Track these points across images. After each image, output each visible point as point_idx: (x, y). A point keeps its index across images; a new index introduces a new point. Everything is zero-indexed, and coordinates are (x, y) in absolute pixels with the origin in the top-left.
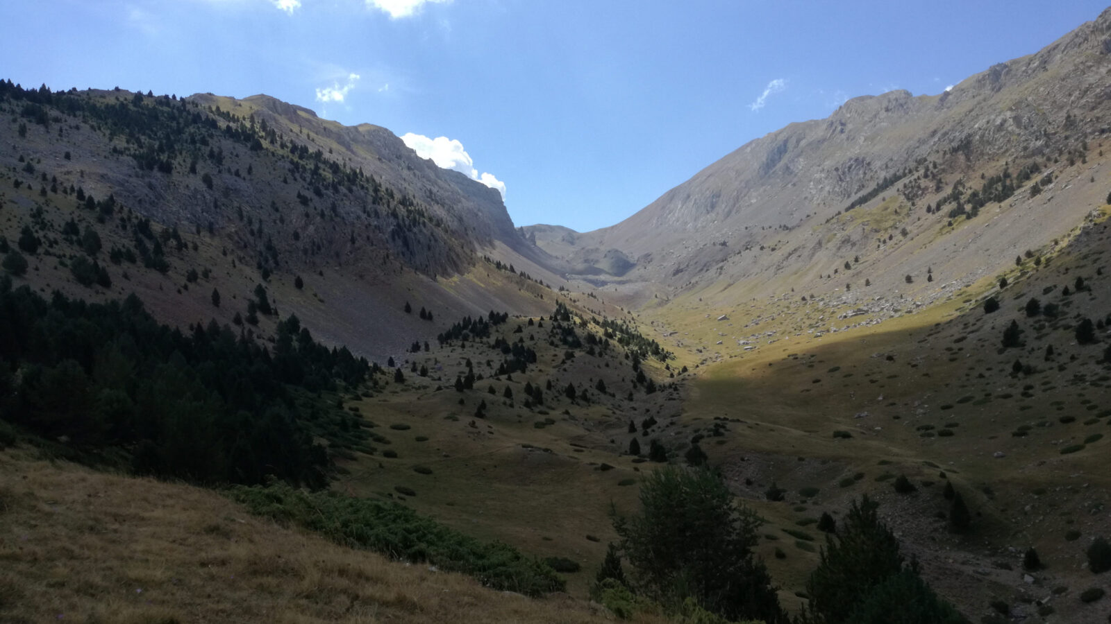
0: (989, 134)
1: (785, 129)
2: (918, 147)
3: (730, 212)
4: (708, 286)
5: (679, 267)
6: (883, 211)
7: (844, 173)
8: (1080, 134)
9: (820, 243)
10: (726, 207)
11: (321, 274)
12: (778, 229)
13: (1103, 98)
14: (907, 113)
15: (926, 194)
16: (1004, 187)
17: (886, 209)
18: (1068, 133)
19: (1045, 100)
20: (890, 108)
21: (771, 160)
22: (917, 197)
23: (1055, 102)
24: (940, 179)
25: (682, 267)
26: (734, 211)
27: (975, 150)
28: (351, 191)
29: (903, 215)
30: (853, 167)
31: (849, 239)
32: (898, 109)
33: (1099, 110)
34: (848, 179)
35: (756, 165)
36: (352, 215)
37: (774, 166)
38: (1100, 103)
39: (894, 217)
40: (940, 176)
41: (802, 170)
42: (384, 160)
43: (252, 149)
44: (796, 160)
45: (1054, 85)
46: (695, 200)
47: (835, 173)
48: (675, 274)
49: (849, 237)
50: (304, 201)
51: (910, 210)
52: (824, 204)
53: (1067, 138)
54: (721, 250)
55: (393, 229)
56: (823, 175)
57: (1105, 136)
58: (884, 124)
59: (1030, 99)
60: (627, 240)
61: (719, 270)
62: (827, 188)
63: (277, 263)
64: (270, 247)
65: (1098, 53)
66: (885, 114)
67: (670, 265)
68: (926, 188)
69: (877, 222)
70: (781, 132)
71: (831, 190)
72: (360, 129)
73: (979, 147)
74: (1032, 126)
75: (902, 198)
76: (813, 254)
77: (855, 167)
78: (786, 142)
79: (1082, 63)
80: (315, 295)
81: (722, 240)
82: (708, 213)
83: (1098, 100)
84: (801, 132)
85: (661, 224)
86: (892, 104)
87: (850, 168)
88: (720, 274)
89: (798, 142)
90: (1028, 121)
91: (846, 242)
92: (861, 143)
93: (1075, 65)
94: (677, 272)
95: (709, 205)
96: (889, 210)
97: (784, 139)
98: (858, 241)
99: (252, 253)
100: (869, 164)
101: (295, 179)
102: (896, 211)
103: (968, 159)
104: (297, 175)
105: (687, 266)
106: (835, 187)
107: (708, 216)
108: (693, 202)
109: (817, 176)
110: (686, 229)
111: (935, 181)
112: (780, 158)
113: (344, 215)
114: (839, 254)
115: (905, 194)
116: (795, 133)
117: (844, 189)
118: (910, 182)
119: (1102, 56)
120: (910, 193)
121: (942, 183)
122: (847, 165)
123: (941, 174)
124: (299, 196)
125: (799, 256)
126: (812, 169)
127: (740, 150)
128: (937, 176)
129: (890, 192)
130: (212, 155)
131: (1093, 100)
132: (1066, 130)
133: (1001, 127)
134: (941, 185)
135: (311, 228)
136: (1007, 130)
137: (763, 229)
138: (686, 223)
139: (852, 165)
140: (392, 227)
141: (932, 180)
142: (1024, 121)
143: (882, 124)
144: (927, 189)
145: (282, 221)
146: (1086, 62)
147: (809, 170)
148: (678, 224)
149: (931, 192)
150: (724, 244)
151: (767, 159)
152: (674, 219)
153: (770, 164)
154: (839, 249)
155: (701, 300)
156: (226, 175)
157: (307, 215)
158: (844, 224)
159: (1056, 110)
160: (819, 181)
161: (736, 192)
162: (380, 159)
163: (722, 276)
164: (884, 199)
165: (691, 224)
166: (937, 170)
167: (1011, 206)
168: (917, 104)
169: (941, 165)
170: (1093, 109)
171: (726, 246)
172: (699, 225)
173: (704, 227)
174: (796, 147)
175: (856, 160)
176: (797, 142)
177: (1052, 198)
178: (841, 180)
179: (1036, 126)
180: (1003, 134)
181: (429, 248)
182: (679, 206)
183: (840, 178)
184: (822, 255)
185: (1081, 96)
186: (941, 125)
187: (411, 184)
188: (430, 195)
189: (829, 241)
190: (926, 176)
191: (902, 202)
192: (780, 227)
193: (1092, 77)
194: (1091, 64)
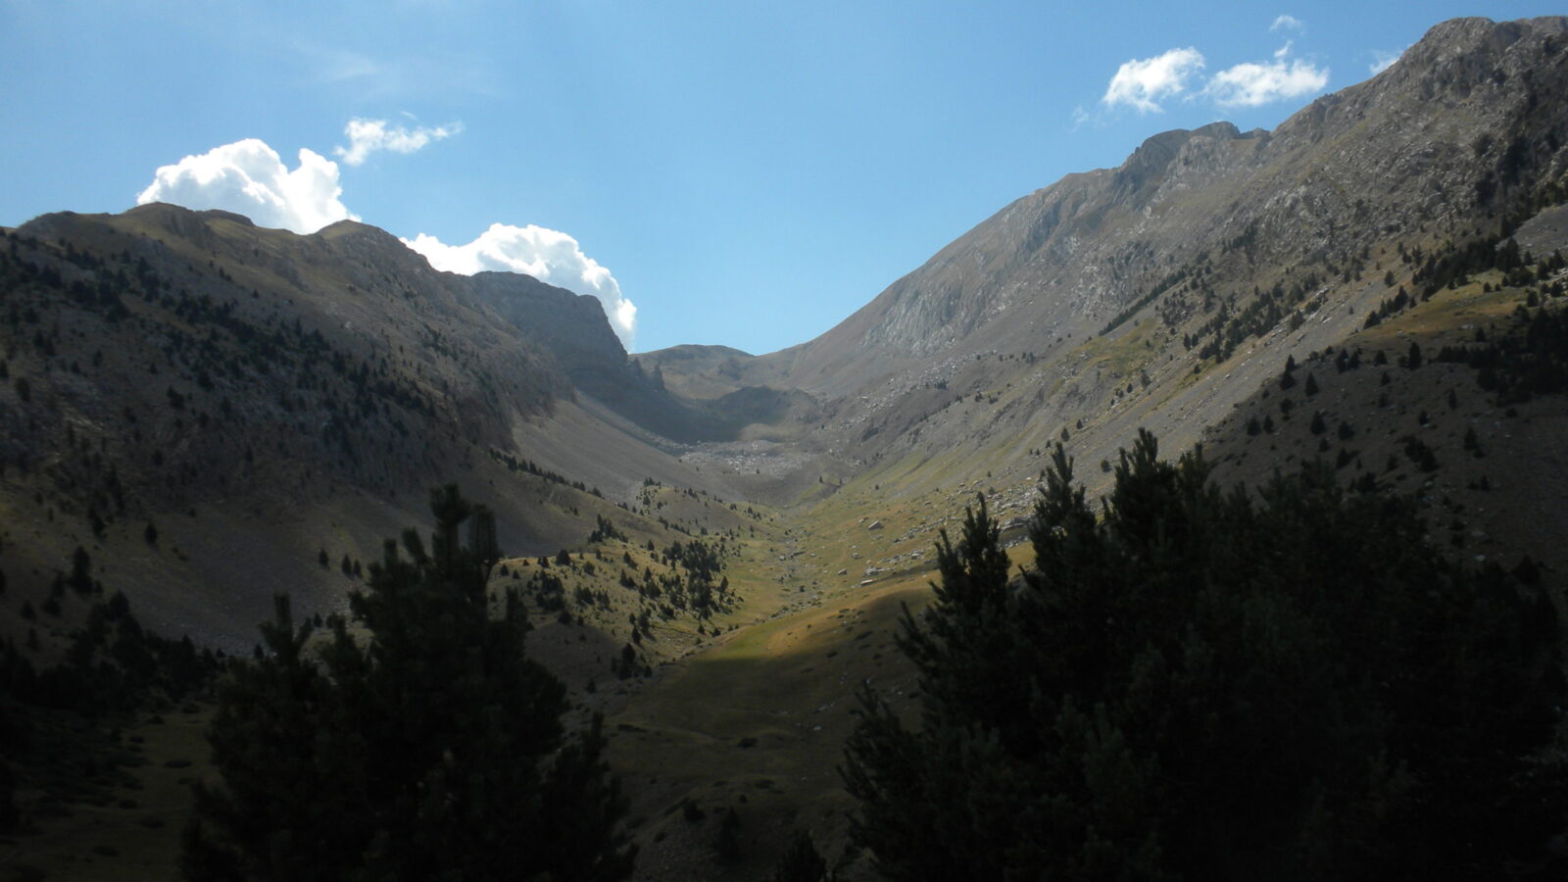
0: (1277, 222)
1: (1058, 184)
2: (1211, 230)
3: (972, 322)
4: (896, 463)
5: (872, 425)
6: (1132, 342)
7: (1120, 266)
8: (1370, 231)
9: (1040, 396)
10: (966, 316)
11: (193, 514)
12: (1020, 360)
13: (1408, 173)
14: (1213, 169)
15: (1191, 316)
16: (1272, 309)
17: (1137, 339)
18: (1358, 228)
19: (1346, 170)
20: (1190, 159)
21: (1035, 238)
22: (1181, 320)
23: (1358, 174)
24: (1212, 292)
25: (876, 426)
26: (977, 323)
27: (1260, 245)
28: (263, 369)
29: (1156, 349)
30: (1133, 257)
31: (1077, 390)
32: (1201, 162)
33: (1399, 193)
34: (1126, 277)
35: (1013, 246)
36: (258, 412)
37: (1039, 246)
38: (1402, 182)
39: (1144, 353)
40: (1213, 286)
41: (1073, 256)
42: (359, 290)
43: (111, 319)
44: (1065, 239)
45: (1360, 147)
46: (924, 302)
47: (1109, 266)
48: (865, 438)
49: (1077, 386)
50: (177, 401)
51: (1167, 341)
52: (1095, 315)
53: (1356, 235)
54: (936, 396)
55: (326, 427)
56: (1095, 268)
57: (1391, 237)
58: (1182, 186)
59: (1327, 168)
60: (823, 371)
61: (913, 436)
62: (1099, 291)
63: (121, 505)
64: (112, 482)
65: (1417, 98)
66: (1184, 169)
67: (859, 421)
68: (1192, 306)
69: (1121, 361)
70: (1052, 189)
71: (1104, 293)
72: (326, 237)
73: (1265, 241)
74: (1326, 212)
75: (1161, 320)
76: (1031, 414)
77: (1136, 256)
78: (1057, 207)
79: (1397, 112)
80: (175, 550)
81: (940, 379)
82: (943, 325)
83: (1401, 177)
84: (1080, 189)
85: (877, 341)
86: (1193, 153)
87: (1128, 258)
88: (915, 442)
89: (1076, 206)
90: (1320, 204)
91: (1072, 396)
92: (1148, 217)
93: (1388, 116)
94: (870, 433)
95: (944, 312)
96: (1140, 342)
97: (1055, 202)
98: (1089, 393)
99: (83, 494)
100: (1151, 254)
101: (172, 364)
102: (1148, 344)
103: (1251, 260)
104: (176, 357)
105: (885, 423)
106: (1110, 288)
107: (943, 330)
108: (920, 307)
109: (1088, 269)
110: (911, 352)
111: (1205, 294)
112: (1048, 233)
113: (246, 414)
114: (1062, 415)
115: (1164, 315)
116: (1073, 190)
117: (1122, 292)
118: (1174, 295)
119: (1421, 102)
120: (1171, 313)
121: (1214, 296)
122: (1124, 255)
123: (1215, 282)
124: (171, 393)
125: (1012, 417)
126: (1086, 255)
127: (995, 220)
128: (1209, 286)
129: (1148, 311)
130: (39, 341)
131: (1394, 177)
132: (1358, 223)
133: (1291, 212)
134: (1212, 300)
135: (184, 444)
136: (1298, 216)
137: (1001, 359)
138: (911, 341)
139: (1131, 253)
140: (325, 424)
141: (1202, 293)
142: (1315, 203)
143: (1179, 185)
144: (1194, 308)
145: (138, 436)
146: (1402, 111)
147: (1083, 256)
148: (899, 342)
149: (1199, 312)
150: (942, 386)
151: (1028, 236)
152: (895, 333)
153: (1035, 241)
154: (1062, 405)
155: (877, 488)
156: (57, 373)
157: (179, 424)
158: (1076, 364)
159: (1359, 186)
160: (1090, 278)
161: (981, 291)
162: (351, 289)
163: (916, 446)
164: (1136, 324)
165: (918, 343)
166: (1210, 276)
167: (1266, 345)
168: (1228, 154)
169: (1217, 268)
170: (1393, 190)
171: (945, 387)
172: (930, 345)
173: (936, 349)
174: (1071, 215)
175: (1137, 246)
176: (1073, 206)
177: (1303, 337)
178: (1117, 277)
179: (1330, 211)
180: (1292, 222)
181: (390, 448)
182: (903, 312)
183: (1116, 275)
184: (1042, 416)
185: (1387, 166)
186: (1244, 194)
187: (401, 327)
188: (435, 342)
189: (1053, 393)
190: (1194, 286)
191: (1159, 329)
192: (1024, 355)
193: (1408, 134)
194: (1406, 114)
